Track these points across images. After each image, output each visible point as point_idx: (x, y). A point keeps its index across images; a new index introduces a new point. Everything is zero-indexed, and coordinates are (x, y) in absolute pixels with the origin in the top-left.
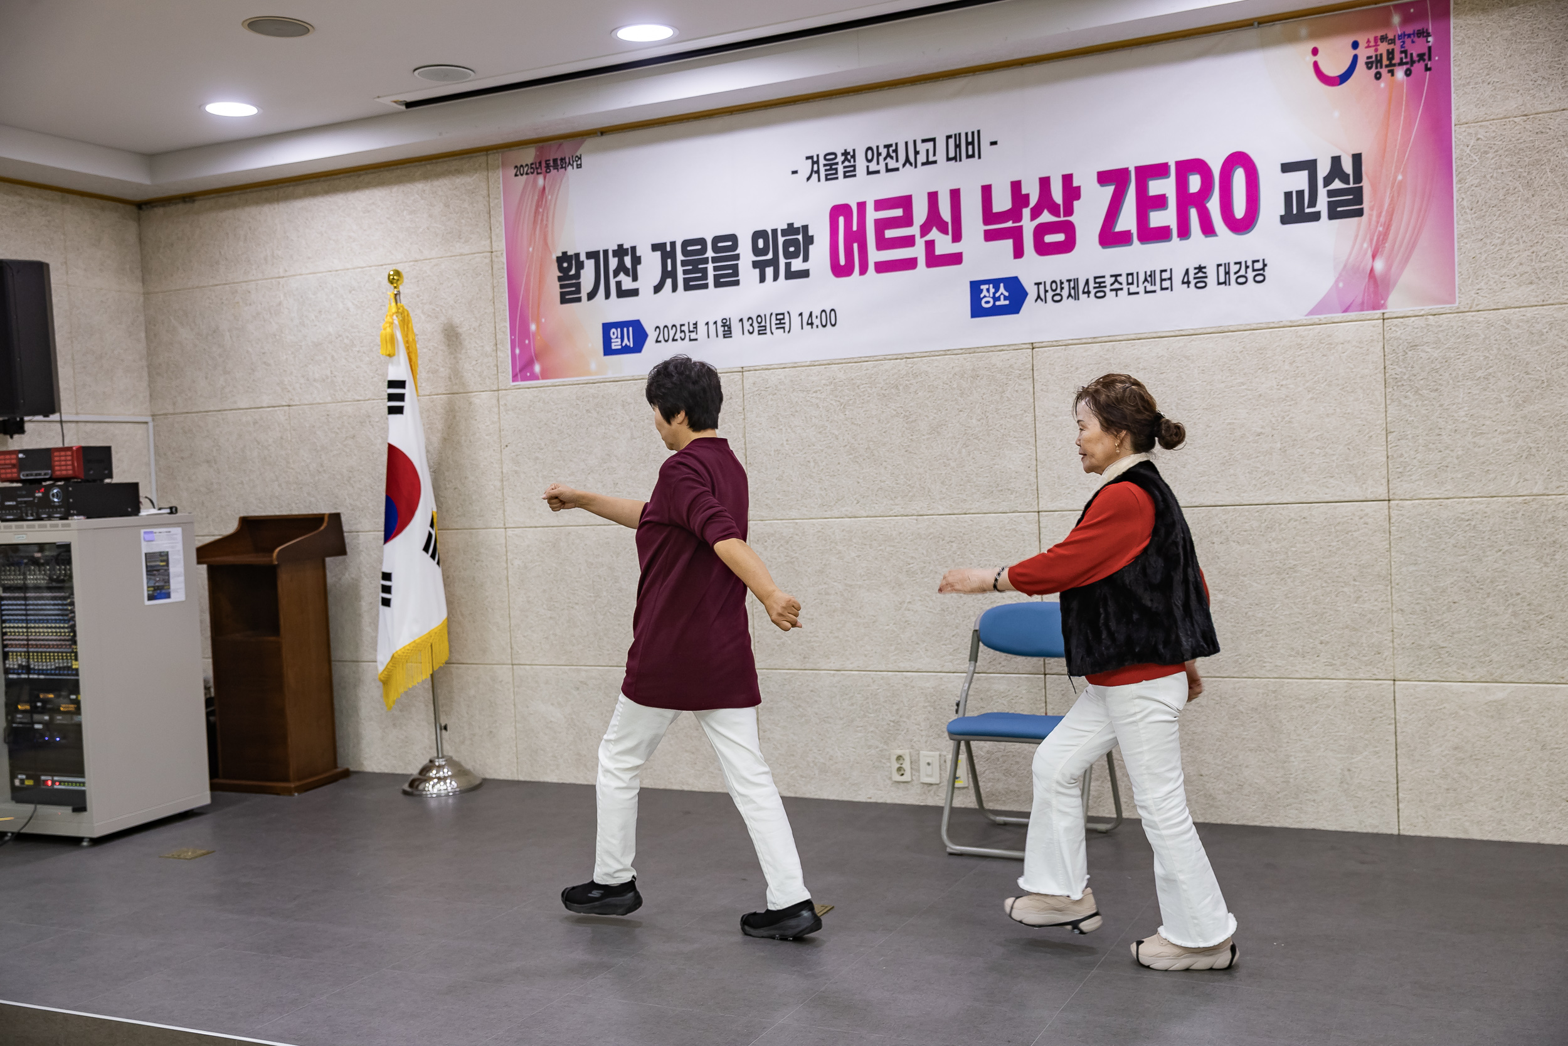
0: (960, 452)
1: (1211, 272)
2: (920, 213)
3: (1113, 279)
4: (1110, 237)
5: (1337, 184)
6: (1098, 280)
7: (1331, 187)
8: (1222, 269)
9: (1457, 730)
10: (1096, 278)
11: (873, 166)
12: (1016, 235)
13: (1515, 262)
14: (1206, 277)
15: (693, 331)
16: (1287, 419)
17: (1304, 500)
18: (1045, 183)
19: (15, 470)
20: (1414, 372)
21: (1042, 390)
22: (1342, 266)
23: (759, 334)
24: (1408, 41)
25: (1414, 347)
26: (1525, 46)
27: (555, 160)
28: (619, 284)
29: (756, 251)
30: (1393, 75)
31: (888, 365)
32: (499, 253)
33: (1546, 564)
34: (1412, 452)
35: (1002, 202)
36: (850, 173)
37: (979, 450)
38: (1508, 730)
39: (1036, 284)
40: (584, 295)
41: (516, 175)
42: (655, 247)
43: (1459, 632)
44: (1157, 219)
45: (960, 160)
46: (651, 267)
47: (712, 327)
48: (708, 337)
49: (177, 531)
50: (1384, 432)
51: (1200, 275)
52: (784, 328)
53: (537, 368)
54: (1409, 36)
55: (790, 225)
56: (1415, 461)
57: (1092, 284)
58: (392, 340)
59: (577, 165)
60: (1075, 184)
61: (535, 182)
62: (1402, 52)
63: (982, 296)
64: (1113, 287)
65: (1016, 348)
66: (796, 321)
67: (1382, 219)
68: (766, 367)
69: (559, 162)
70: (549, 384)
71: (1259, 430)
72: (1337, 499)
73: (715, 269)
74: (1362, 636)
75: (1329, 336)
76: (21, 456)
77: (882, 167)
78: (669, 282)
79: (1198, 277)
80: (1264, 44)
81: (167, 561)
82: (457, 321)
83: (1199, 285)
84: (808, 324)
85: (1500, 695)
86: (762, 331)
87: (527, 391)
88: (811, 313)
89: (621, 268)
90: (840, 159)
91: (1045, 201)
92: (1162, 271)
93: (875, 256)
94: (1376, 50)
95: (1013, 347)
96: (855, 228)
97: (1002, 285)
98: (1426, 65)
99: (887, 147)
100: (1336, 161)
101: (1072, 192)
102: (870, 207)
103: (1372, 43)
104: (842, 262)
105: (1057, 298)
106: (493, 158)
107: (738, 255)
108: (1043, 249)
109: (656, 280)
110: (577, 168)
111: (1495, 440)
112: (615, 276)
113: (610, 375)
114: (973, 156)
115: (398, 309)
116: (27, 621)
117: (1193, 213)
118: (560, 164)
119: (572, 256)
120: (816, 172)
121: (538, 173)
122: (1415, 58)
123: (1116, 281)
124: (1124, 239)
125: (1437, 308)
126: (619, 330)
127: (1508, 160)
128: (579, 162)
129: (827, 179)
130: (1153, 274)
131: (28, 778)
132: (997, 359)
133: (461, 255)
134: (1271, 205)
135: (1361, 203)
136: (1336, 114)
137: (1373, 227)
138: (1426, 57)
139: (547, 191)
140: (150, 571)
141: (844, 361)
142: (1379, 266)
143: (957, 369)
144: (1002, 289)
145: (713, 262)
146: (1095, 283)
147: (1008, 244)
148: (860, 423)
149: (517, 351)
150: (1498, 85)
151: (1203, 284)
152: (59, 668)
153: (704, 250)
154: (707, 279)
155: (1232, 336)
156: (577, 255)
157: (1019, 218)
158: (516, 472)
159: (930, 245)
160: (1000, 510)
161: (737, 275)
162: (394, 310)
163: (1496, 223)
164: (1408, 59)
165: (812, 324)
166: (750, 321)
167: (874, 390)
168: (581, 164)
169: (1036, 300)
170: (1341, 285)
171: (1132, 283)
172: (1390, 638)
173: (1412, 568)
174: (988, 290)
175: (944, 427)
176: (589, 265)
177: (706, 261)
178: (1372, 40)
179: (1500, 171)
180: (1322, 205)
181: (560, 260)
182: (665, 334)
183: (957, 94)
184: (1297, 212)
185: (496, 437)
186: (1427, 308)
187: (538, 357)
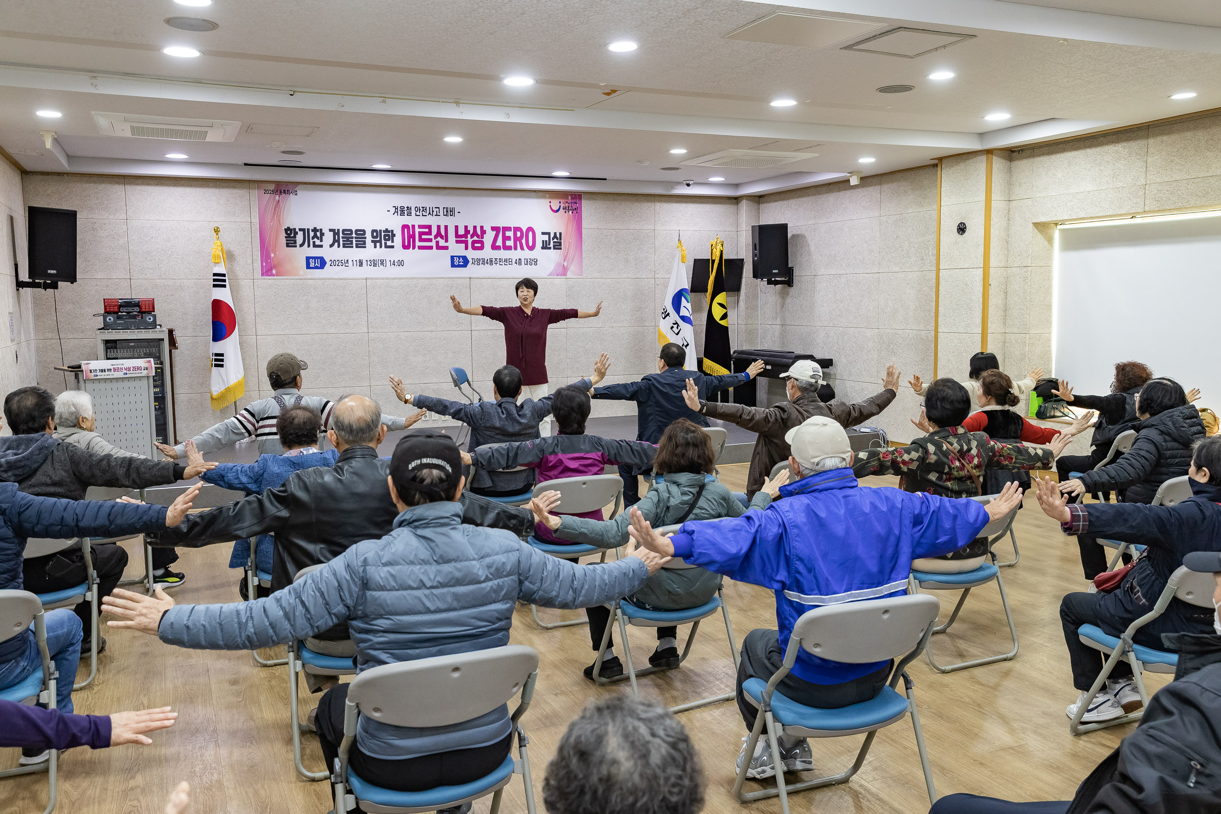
1: (523, 260)
2: (434, 231)
3: (495, 260)
4: (494, 247)
5: (555, 240)
6: (490, 260)
8: (526, 260)
11: (418, 213)
12: (466, 243)
13: (596, 267)
14: (521, 262)
15: (347, 263)
18: (475, 227)
19: (116, 307)
20: (573, 294)
21: (473, 292)
22: (556, 263)
25: (573, 287)
26: (598, 211)
27: (284, 191)
28: (314, 242)
29: (373, 236)
31: (422, 281)
32: (255, 224)
35: (461, 232)
36: (409, 214)
39: (472, 259)
40: (298, 245)
41: (265, 193)
42: (330, 230)
44: (508, 243)
45: (448, 216)
46: (328, 238)
47: (355, 263)
48: (353, 266)
52: (384, 265)
53: (274, 272)
55: (387, 229)
59: (295, 194)
60: (484, 229)
61: (275, 197)
64: (495, 262)
65: (465, 278)
66: (388, 263)
67: (566, 251)
68: (376, 278)
69: (286, 192)
70: (280, 278)
73: (356, 241)
75: (553, 282)
76: (120, 301)
77: (421, 214)
78: (336, 244)
79: (519, 262)
80: (537, 197)
82: (233, 248)
83: (519, 264)
84: (393, 264)
86: (375, 265)
87: (269, 280)
88: (394, 261)
89: (315, 236)
90: (406, 209)
91: (475, 233)
92: (509, 259)
93: (418, 243)
96: (411, 234)
99: (423, 208)
100: (555, 234)
101: (483, 232)
102: (416, 227)
104: (406, 244)
105: (478, 264)
106: (251, 185)
107: (366, 237)
108: (474, 248)
109: (331, 242)
112: (312, 239)
113: (309, 277)
114: (452, 215)
117: (518, 243)
119: (292, 229)
120: (397, 212)
121: (276, 194)
124: (498, 248)
125: (578, 277)
127: (594, 240)
129: (401, 215)
130: (507, 260)
132: (459, 281)
133: (235, 222)
134: (539, 244)
135: (561, 246)
136: (555, 221)
137: (564, 253)
139: (280, 202)
141: (406, 278)
142: (565, 264)
143: (446, 284)
145: (355, 239)
147: (464, 245)
148: (412, 300)
149: (264, 264)
150: (592, 220)
151: (521, 264)
153: (352, 234)
154: (353, 245)
156: (295, 229)
157: (467, 238)
159: (437, 242)
161: (365, 244)
163: (592, 256)
166: (370, 261)
167: (417, 289)
168: (297, 194)
169: (472, 264)
170: (556, 268)
171: (501, 262)
173: (572, 346)
176: (300, 234)
177: (352, 238)
179: (593, 243)
180: (552, 245)
181: (286, 230)
182: (334, 263)
183: (446, 195)
184: (545, 246)
185: (253, 298)
186: (576, 277)
187: (275, 267)
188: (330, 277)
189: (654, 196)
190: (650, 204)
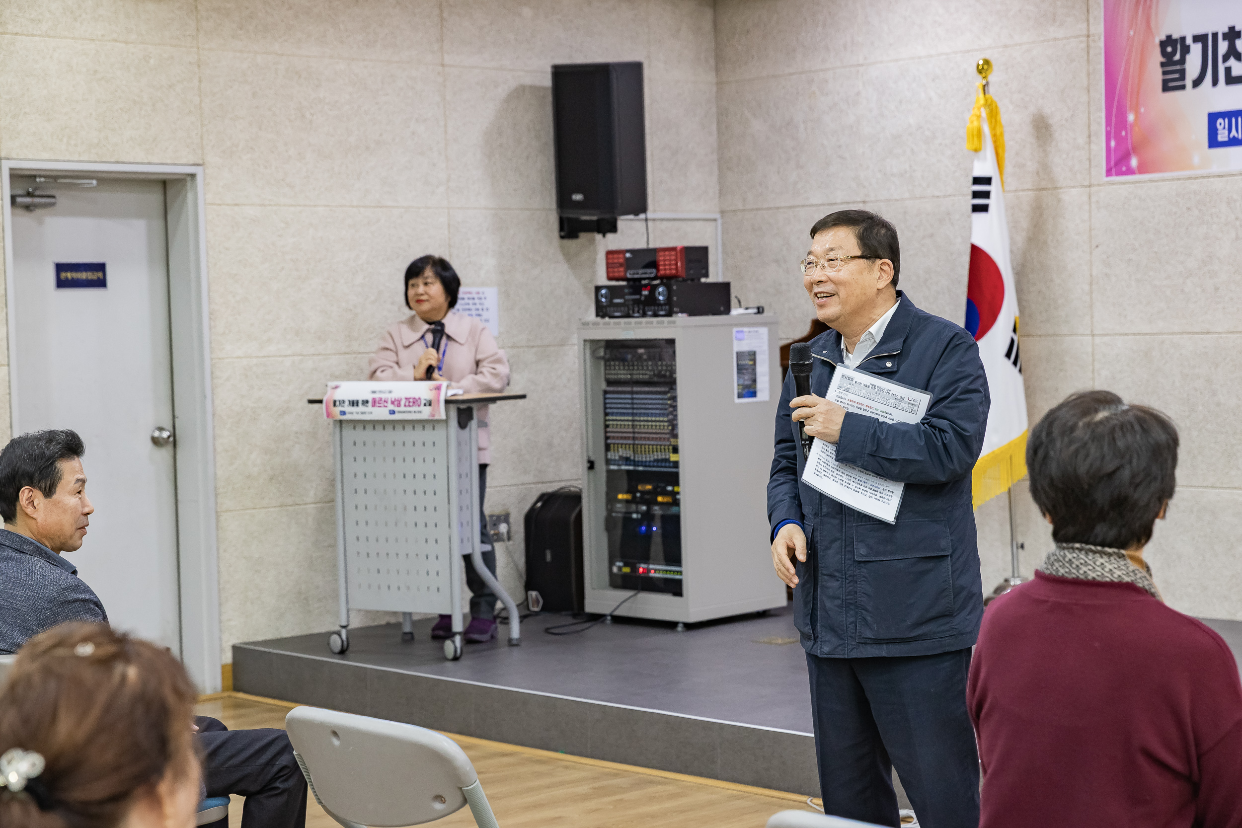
19: (622, 269)
28: (1228, 70)
32: (1096, 38)
40: (1189, 82)
49: (764, 331)
53: (1134, 162)
58: (979, 134)
70: (1147, 180)
76: (628, 255)
81: (754, 360)
82: (1047, 111)
87: (1122, 186)
89: (1231, 52)
112: (1224, 63)
113: (1215, 169)
115: (986, 100)
116: (633, 414)
119: (1176, 40)
126: (1227, 120)
131: (626, 565)
133: (1055, 39)
140: (740, 369)
149: (1113, 144)
152: (657, 461)
156: (1183, 39)
158: (1107, 275)
162: (982, 101)
176: (1196, 50)
181: (1163, 45)
185: (1086, 237)
187: (1135, 150)
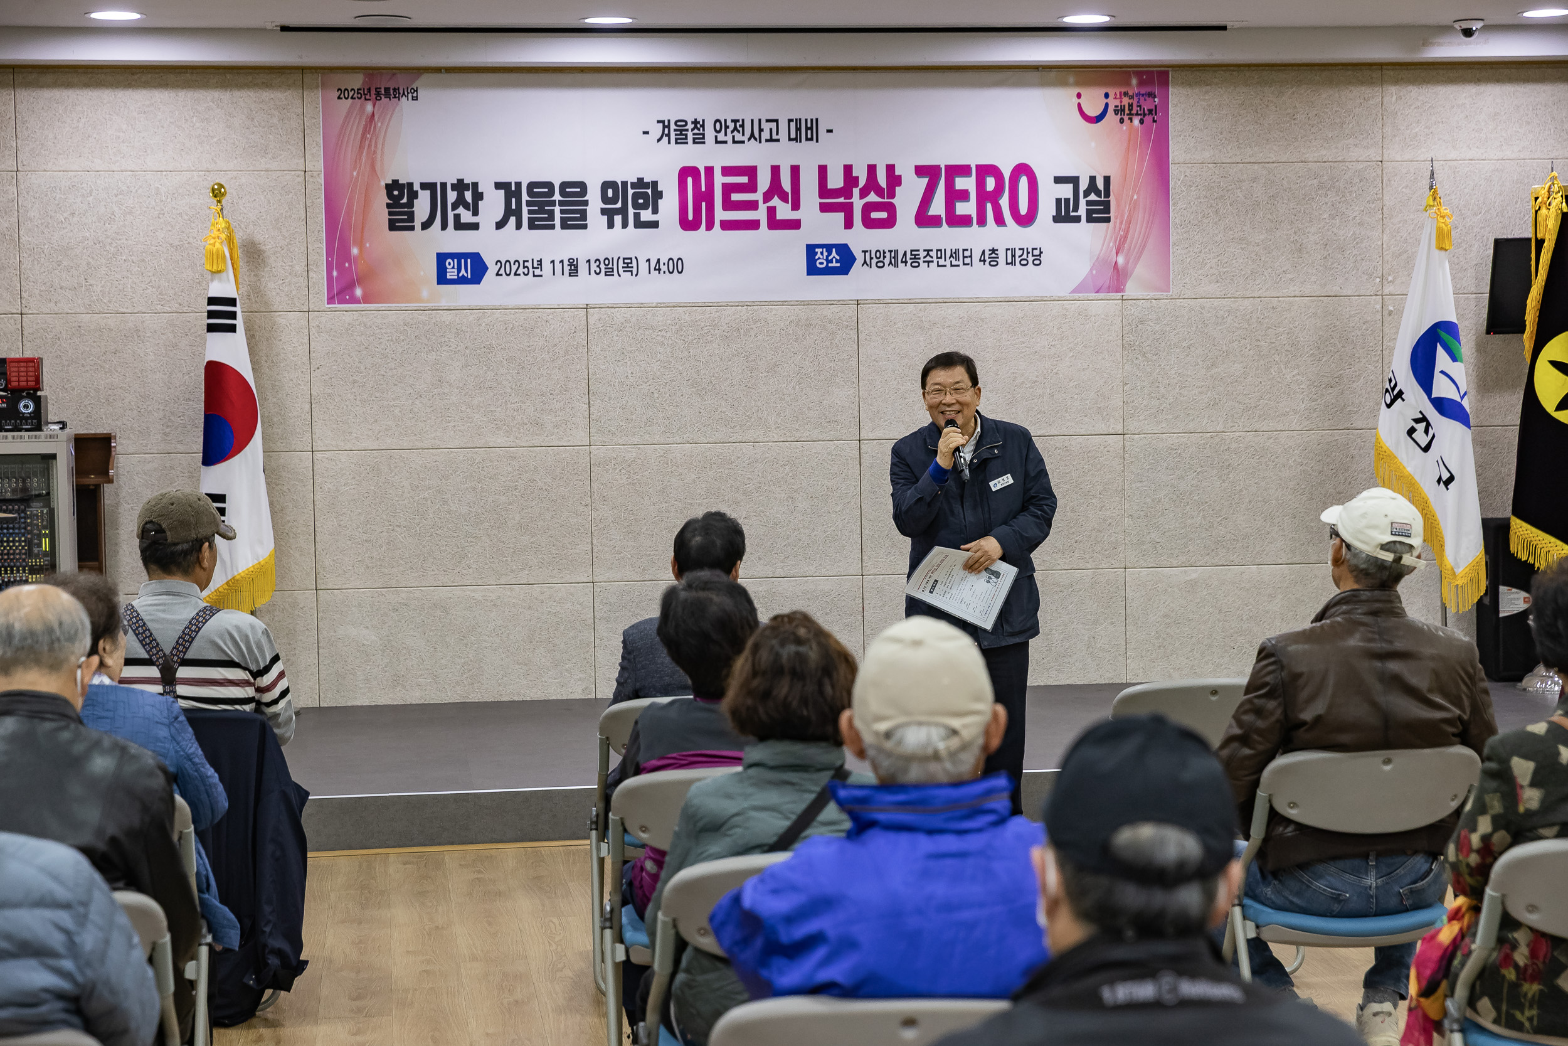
0: (794, 388)
1: (1002, 254)
2: (764, 181)
3: (926, 253)
4: (924, 219)
5: (1093, 197)
6: (913, 253)
7: (1089, 198)
8: (1009, 252)
9: (1167, 603)
10: (912, 251)
11: (721, 137)
12: (848, 210)
13: (1208, 266)
14: (998, 258)
15: (538, 268)
16: (1055, 371)
17: (1066, 433)
18: (872, 169)
20: (1143, 340)
21: (866, 339)
22: (1096, 258)
23: (606, 275)
24: (1142, 99)
25: (1142, 322)
26: (1215, 115)
27: (387, 90)
28: (457, 217)
29: (605, 199)
30: (1131, 121)
31: (730, 311)
32: (315, 174)
33: (1224, 481)
34: (1140, 399)
35: (836, 181)
36: (699, 140)
37: (811, 387)
38: (1199, 600)
39: (863, 251)
40: (417, 225)
41: (339, 98)
42: (498, 186)
43: (1168, 531)
44: (962, 208)
45: (800, 141)
46: (493, 205)
47: (558, 266)
48: (554, 274)
50: (1121, 384)
51: (993, 255)
52: (631, 271)
53: (358, 292)
54: (1143, 95)
55: (640, 180)
56: (1142, 406)
57: (909, 256)
59: (413, 97)
60: (897, 173)
61: (362, 108)
62: (1138, 106)
63: (817, 257)
64: (925, 259)
65: (844, 303)
66: (643, 266)
67: (1123, 226)
68: (612, 306)
69: (392, 92)
70: (373, 309)
71: (1035, 379)
72: (1089, 433)
73: (562, 212)
74: (1104, 536)
75: (1086, 310)
77: (729, 138)
78: (513, 220)
79: (991, 257)
80: (1043, 84)
82: (259, 237)
83: (992, 263)
84: (655, 269)
85: (1194, 576)
86: (609, 273)
87: (346, 314)
88: (659, 260)
89: (460, 202)
90: (690, 126)
91: (872, 184)
92: (964, 250)
93: (720, 214)
94: (1121, 102)
95: (842, 302)
96: (703, 189)
97: (834, 250)
98: (1154, 118)
99: (735, 121)
100: (1093, 179)
101: (894, 180)
102: (717, 173)
103: (1118, 96)
104: (690, 217)
105: (880, 264)
106: (308, 78)
107: (587, 201)
108: (869, 223)
109: (499, 216)
110: (413, 99)
111: (1194, 392)
112: (453, 210)
113: (444, 303)
114: (812, 139)
115: (224, 224)
117: (989, 206)
118: (393, 93)
119: (404, 185)
120: (666, 135)
121: (366, 99)
122: (1146, 112)
123: (928, 254)
124: (935, 222)
125: (1158, 294)
126: (456, 260)
127: (1204, 193)
128: (415, 95)
129: (677, 143)
130: (957, 252)
132: (828, 311)
133: (267, 170)
134: (1047, 208)
135: (1109, 213)
136: (1093, 144)
137: (1116, 231)
138: (1154, 112)
139: (376, 118)
141: (689, 305)
142: (1121, 260)
143: (792, 318)
144: (834, 253)
145: (560, 205)
146: (911, 255)
147: (840, 216)
148: (702, 360)
149: (335, 274)
150: (1199, 140)
151: (995, 263)
153: (552, 193)
154: (554, 221)
155: (1017, 305)
156: (410, 185)
157: (851, 197)
158: (329, 395)
159: (772, 211)
160: (828, 438)
161: (586, 220)
163: (1196, 237)
164: (1142, 112)
165: (659, 270)
166: (598, 262)
167: (716, 331)
168: (417, 97)
169: (863, 265)
170: (1094, 272)
171: (941, 258)
172: (1123, 537)
173: (1139, 485)
174: (822, 253)
175: (780, 367)
176: (424, 197)
177: (553, 203)
178: (1118, 94)
179: (1199, 200)
180: (1082, 211)
181: (390, 188)
182: (507, 268)
183: (798, 86)
184: (1064, 214)
185: (306, 359)
186: (1152, 294)
187: (360, 281)
188: (497, 303)
189: (1381, 66)
190: (1367, 91)
